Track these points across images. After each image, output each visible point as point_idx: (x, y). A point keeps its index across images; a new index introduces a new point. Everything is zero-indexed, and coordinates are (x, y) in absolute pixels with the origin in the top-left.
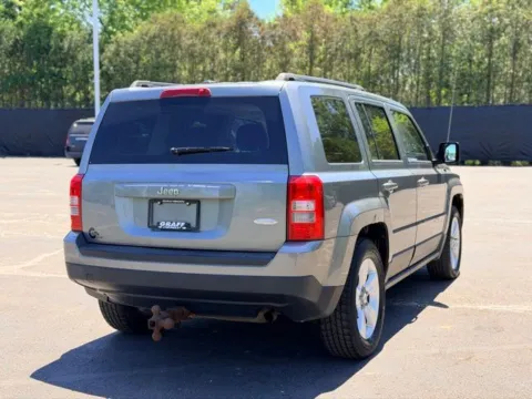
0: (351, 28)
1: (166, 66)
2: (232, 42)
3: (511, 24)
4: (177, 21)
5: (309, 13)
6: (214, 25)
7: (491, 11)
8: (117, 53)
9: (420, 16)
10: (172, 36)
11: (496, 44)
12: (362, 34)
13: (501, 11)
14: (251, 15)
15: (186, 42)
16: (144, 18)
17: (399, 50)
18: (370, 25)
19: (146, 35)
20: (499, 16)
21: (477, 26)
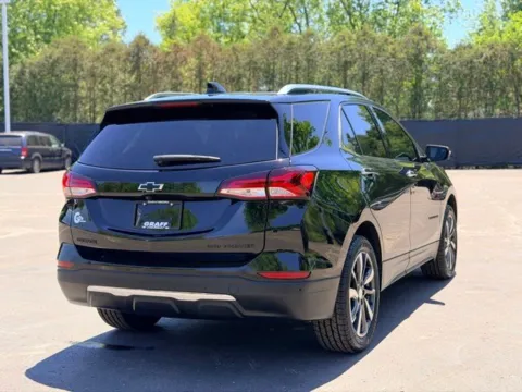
0: (234, 58)
1: (70, 86)
2: (129, 66)
3: (360, 58)
4: (79, 45)
5: (199, 43)
6: (113, 50)
7: (345, 46)
8: (22, 73)
9: (289, 49)
10: (75, 59)
11: (349, 72)
12: (243, 62)
13: (352, 47)
14: (147, 43)
15: (87, 64)
16: (48, 42)
17: (273, 77)
18: (249, 55)
19: (50, 57)
20: (351, 51)
21: (335, 59)
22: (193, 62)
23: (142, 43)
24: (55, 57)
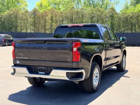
4: (18, 10)
6: (27, 12)
7: (92, 12)
8: (1, 18)
9: (77, 13)
10: (17, 14)
11: (93, 19)
14: (37, 10)
15: (20, 16)
16: (8, 9)
21: (89, 16)
22: (50, 16)
23: (35, 10)
24: (11, 13)
